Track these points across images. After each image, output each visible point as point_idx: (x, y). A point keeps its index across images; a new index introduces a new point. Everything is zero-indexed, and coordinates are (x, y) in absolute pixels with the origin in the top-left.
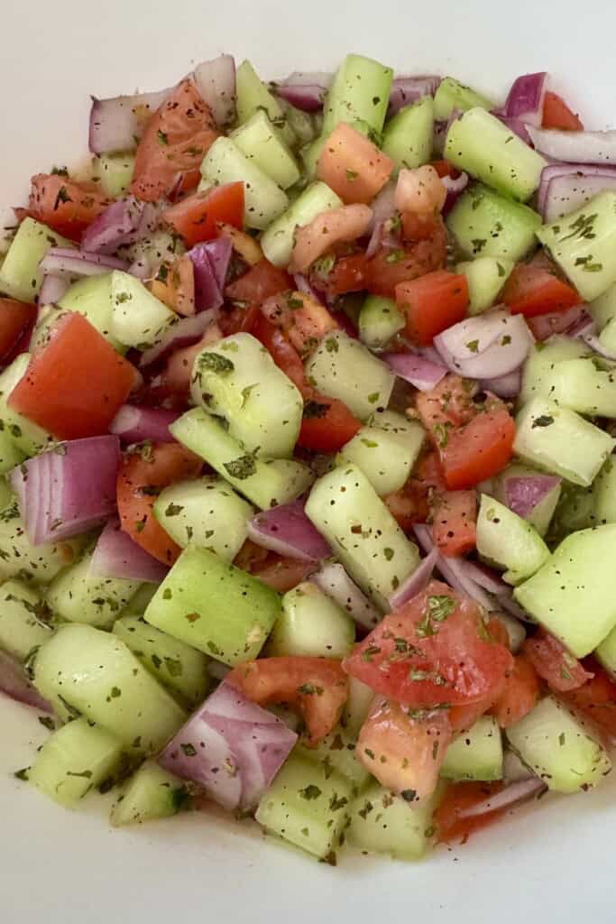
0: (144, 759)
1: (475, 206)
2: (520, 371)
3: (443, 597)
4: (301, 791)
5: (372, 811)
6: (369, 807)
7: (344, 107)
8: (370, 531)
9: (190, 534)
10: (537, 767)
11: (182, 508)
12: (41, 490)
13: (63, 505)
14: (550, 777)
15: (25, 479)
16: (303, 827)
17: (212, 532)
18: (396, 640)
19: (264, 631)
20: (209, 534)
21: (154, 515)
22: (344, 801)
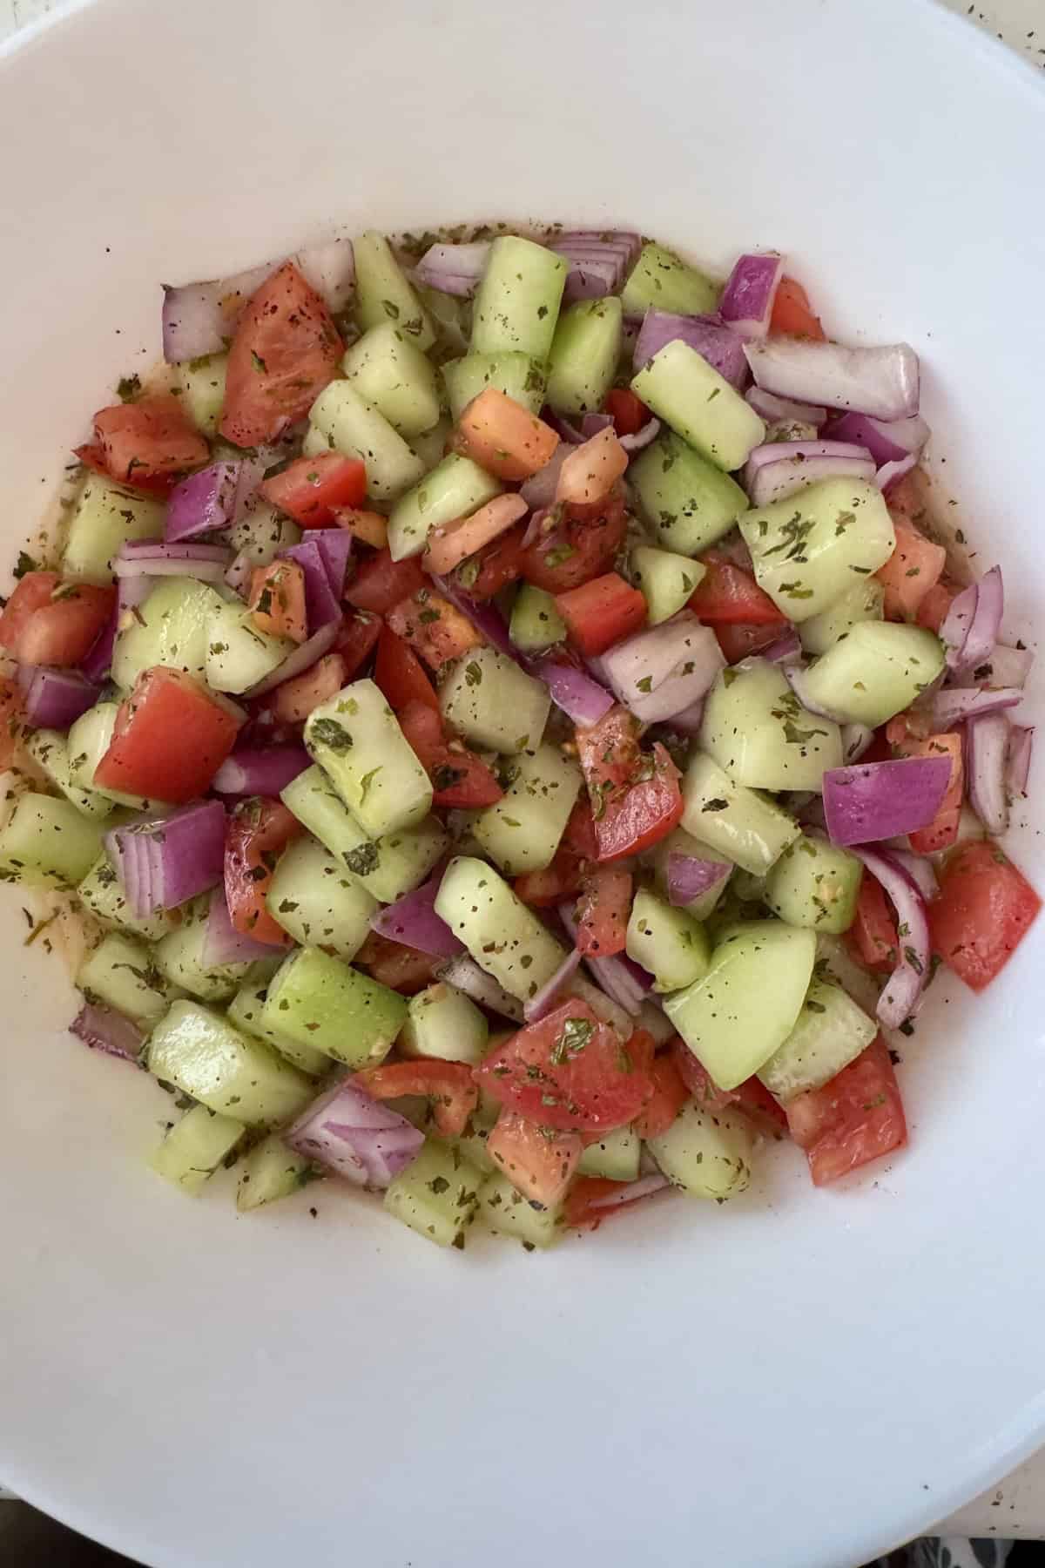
0: (269, 1132)
1: (667, 465)
2: (704, 701)
3: (582, 1021)
4: (429, 1184)
5: (501, 1204)
6: (498, 1200)
7: (499, 324)
8: (506, 944)
9: (307, 932)
10: (673, 1176)
11: (297, 905)
12: (140, 870)
13: (165, 889)
14: (685, 1188)
15: (121, 851)
16: (429, 1225)
17: (331, 930)
18: (528, 1067)
19: (390, 1041)
20: (328, 932)
21: (267, 908)
22: (473, 1195)
